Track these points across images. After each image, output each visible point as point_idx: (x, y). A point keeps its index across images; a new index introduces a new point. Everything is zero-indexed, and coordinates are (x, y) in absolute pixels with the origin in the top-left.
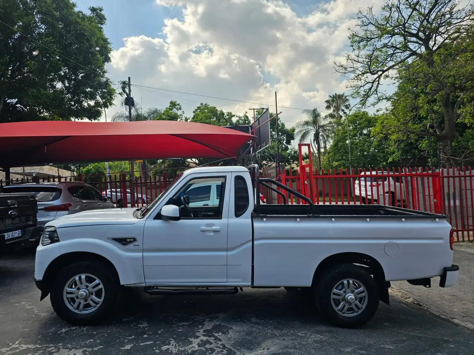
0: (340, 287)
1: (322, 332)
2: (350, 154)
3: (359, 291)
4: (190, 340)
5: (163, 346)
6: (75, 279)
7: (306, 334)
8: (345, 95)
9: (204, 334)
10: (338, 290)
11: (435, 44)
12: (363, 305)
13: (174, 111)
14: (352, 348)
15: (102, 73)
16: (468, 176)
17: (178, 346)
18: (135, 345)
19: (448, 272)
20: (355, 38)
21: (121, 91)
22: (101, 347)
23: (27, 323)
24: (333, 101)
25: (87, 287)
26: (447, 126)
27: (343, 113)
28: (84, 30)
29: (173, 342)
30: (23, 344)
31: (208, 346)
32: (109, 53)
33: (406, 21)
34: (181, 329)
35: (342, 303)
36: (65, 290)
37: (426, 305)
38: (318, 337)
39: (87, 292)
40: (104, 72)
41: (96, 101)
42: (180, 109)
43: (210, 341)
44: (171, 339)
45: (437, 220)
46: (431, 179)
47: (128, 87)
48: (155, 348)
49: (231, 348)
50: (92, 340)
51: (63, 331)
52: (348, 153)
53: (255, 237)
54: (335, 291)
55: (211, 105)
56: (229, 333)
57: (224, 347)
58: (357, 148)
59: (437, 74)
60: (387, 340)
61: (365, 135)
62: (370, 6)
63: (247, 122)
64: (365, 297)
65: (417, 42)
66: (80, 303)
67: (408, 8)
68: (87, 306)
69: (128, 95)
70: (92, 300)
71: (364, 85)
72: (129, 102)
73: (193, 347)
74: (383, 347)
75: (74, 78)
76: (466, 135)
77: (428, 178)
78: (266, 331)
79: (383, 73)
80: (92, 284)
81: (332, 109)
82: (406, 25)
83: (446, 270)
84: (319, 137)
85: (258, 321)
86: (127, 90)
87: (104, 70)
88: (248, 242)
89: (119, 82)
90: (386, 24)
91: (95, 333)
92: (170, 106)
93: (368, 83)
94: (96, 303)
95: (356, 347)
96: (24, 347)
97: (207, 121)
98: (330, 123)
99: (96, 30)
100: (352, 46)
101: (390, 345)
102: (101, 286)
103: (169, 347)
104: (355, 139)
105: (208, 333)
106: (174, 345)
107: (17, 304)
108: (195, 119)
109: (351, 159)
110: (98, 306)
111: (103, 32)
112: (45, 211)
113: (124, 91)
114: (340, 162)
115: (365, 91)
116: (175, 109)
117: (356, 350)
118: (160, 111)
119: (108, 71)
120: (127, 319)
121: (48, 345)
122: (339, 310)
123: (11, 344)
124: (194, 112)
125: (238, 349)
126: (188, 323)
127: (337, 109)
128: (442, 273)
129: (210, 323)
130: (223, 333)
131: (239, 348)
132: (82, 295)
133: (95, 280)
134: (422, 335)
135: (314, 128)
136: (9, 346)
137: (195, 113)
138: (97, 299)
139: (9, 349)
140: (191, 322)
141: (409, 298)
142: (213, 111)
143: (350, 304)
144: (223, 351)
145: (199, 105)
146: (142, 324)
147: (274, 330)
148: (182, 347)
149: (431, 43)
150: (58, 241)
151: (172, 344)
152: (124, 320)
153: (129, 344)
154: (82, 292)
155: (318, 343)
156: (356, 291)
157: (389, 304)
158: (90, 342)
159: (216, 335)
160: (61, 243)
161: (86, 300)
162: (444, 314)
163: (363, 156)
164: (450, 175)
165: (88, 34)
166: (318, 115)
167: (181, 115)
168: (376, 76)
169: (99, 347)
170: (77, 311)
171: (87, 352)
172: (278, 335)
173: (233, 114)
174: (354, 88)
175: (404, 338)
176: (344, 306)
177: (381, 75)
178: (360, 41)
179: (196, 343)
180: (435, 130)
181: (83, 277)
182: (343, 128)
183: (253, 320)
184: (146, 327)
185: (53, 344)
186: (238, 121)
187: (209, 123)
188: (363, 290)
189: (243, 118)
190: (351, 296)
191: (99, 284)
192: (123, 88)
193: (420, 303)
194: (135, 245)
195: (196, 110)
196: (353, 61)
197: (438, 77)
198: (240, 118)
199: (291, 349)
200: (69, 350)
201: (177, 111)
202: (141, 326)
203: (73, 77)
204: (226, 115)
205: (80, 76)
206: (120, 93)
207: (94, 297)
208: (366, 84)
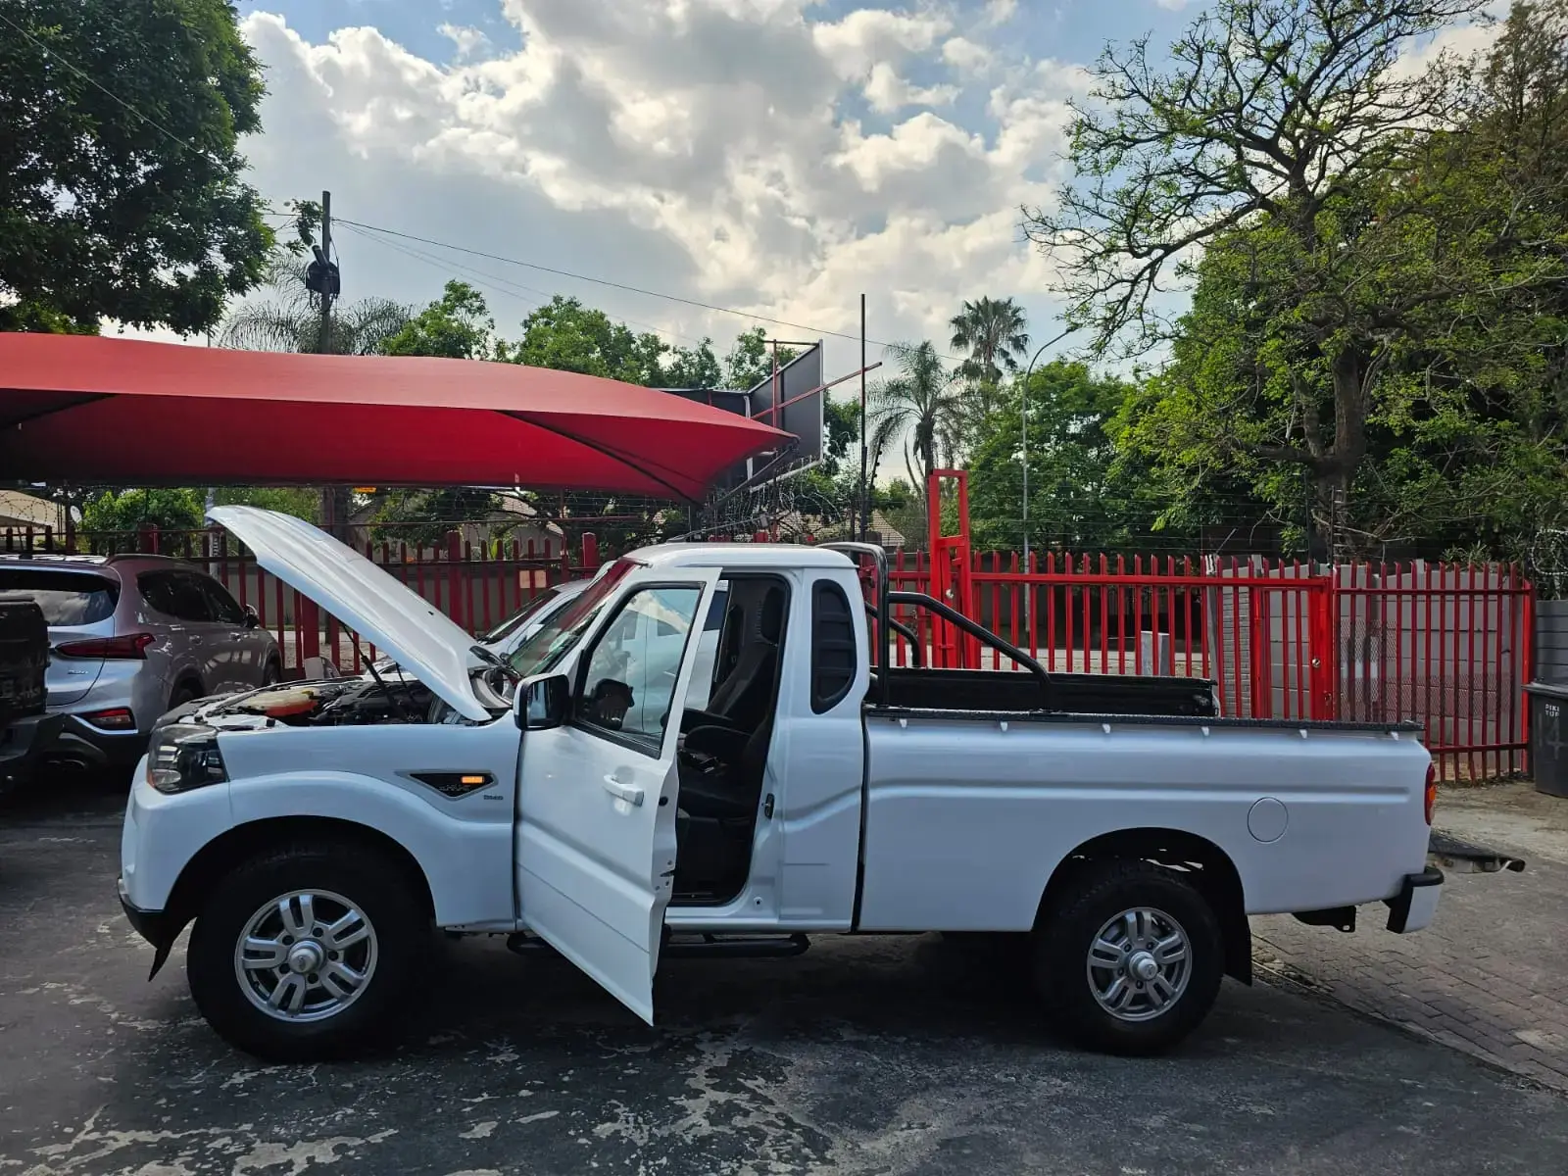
0: (1115, 932)
1: (1064, 1069)
2: (1025, 498)
3: (1169, 944)
4: (678, 1103)
5: (595, 1126)
6: (277, 906)
7: (1018, 1077)
8: (1014, 304)
9: (711, 1082)
10: (1106, 940)
11: (1321, 176)
12: (1175, 986)
13: (459, 317)
14: (1164, 1118)
15: (226, 169)
16: (1407, 592)
17: (645, 1122)
18: (502, 1124)
19: (1416, 890)
20: (1086, 134)
21: (296, 236)
22: (392, 1131)
23: (95, 1056)
24: (976, 321)
25: (318, 932)
26: (1343, 434)
27: (1004, 361)
28: (176, 10)
29: (622, 1110)
30: (114, 1129)
31: (738, 1121)
32: (256, 99)
33: (1244, 100)
34: (633, 1068)
35: (1118, 982)
36: (242, 943)
37: (1323, 981)
38: (1057, 1085)
39: (319, 949)
40: (236, 165)
41: (205, 265)
42: (481, 309)
43: (738, 1105)
44: (615, 1102)
45: (1395, 735)
46: (1304, 595)
47: (320, 224)
48: (572, 1133)
49: (811, 1126)
50: (350, 1111)
51: (236, 1081)
52: (1022, 493)
53: (872, 777)
54: (1100, 943)
55: (587, 306)
56: (786, 1078)
57: (790, 1124)
58: (1049, 480)
59: (1333, 273)
60: (1252, 1088)
61: (1074, 436)
62: (1139, 38)
63: (707, 373)
64: (1182, 962)
65: (1268, 167)
66: (291, 989)
67: (1252, 56)
68: (317, 996)
69: (321, 254)
70: (333, 977)
71: (1107, 289)
72: (323, 279)
73: (694, 1125)
74: (1245, 1112)
75: (117, 175)
76: (1394, 463)
77: (1298, 593)
78: (897, 1068)
79: (1166, 254)
80: (334, 925)
81: (972, 347)
82: (1244, 113)
83: (1409, 883)
84: (932, 437)
85: (864, 1038)
86: (317, 234)
87: (235, 159)
88: (851, 791)
89: (287, 204)
90: (1185, 100)
91: (351, 1085)
92: (446, 299)
93: (1118, 282)
94: (348, 988)
95: (1172, 1114)
96: (124, 1139)
97: (577, 361)
98: (968, 393)
99: (216, 15)
100: (1076, 159)
101: (1262, 1104)
102: (367, 931)
103: (617, 1126)
104: (1043, 450)
105: (723, 1078)
106: (631, 1119)
107: (31, 991)
108: (533, 352)
109: (1030, 514)
110: (356, 994)
111: (235, 25)
112: (63, 659)
113: (308, 239)
114: (994, 522)
115: (1108, 306)
116: (464, 310)
117: (1177, 1122)
118: (406, 312)
119: (248, 162)
120: (443, 1039)
121: (202, 1130)
122: (1107, 1002)
123: (68, 1130)
124: (526, 324)
125: (832, 1129)
126: (648, 1049)
127: (987, 347)
128: (1399, 892)
129: (718, 1047)
130: (768, 1077)
131: (833, 1124)
132: (302, 960)
133: (345, 910)
134: (1340, 1074)
135: (919, 405)
136: (69, 1138)
137: (530, 327)
138: (350, 974)
139: (70, 1147)
140: (656, 1046)
141: (1272, 960)
142: (596, 326)
143: (1141, 982)
144: (790, 1137)
145: (549, 302)
146: (497, 1053)
147: (919, 1066)
148: (658, 1127)
149: (1310, 173)
150: (223, 778)
151: (622, 1117)
152: (433, 1041)
153: (481, 1121)
154: (302, 951)
155: (1063, 1106)
156: (1161, 944)
157: (1249, 982)
158: (345, 1116)
159: (749, 1084)
160: (236, 785)
161: (313, 978)
162: (1378, 1007)
163: (1065, 503)
164: (1358, 587)
165: (192, 25)
166: (934, 365)
167: (482, 331)
168: (1145, 261)
169: (386, 1134)
170: (281, 1015)
171: (349, 1149)
172: (937, 1081)
173: (662, 341)
174: (1073, 294)
175: (1296, 1083)
176: (1125, 989)
177: (1160, 259)
178: (1101, 145)
179: (700, 1112)
180: (1306, 442)
181: (305, 899)
182: (1009, 413)
183: (847, 1035)
184: (515, 1062)
185: (221, 1126)
186: (678, 366)
187: (584, 370)
188: (1179, 941)
189: (696, 360)
190: (1145, 960)
191: (359, 924)
192: (304, 229)
193: (1305, 976)
194: (490, 797)
195: (533, 318)
196: (1078, 208)
197: (1334, 283)
198: (685, 356)
199: (992, 1123)
200: (284, 1145)
201: (468, 318)
202: (498, 1060)
203: (112, 171)
204: (639, 342)
205: (141, 173)
206: (290, 245)
207: (340, 967)
208: (1113, 285)
